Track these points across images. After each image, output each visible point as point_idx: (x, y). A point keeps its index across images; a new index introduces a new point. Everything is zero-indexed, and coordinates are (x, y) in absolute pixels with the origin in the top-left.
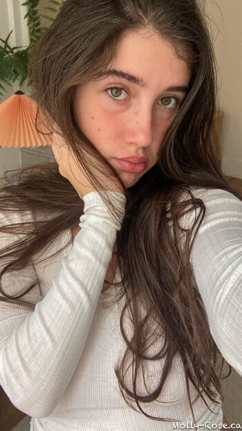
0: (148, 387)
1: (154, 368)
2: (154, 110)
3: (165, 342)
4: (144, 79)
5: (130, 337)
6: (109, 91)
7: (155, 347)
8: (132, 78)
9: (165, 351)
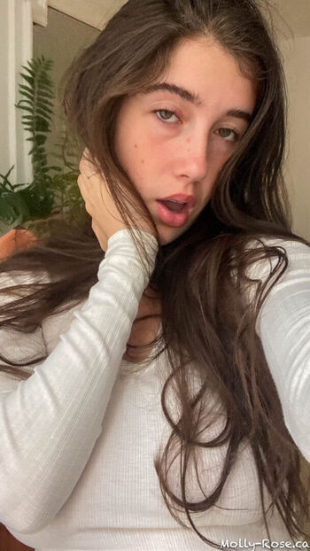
0: (203, 485)
1: (212, 459)
2: (209, 139)
3: (228, 423)
4: (201, 96)
5: (176, 418)
6: (158, 113)
7: (213, 429)
8: (186, 95)
9: (226, 435)
